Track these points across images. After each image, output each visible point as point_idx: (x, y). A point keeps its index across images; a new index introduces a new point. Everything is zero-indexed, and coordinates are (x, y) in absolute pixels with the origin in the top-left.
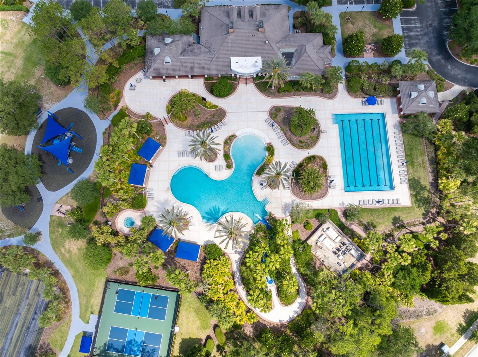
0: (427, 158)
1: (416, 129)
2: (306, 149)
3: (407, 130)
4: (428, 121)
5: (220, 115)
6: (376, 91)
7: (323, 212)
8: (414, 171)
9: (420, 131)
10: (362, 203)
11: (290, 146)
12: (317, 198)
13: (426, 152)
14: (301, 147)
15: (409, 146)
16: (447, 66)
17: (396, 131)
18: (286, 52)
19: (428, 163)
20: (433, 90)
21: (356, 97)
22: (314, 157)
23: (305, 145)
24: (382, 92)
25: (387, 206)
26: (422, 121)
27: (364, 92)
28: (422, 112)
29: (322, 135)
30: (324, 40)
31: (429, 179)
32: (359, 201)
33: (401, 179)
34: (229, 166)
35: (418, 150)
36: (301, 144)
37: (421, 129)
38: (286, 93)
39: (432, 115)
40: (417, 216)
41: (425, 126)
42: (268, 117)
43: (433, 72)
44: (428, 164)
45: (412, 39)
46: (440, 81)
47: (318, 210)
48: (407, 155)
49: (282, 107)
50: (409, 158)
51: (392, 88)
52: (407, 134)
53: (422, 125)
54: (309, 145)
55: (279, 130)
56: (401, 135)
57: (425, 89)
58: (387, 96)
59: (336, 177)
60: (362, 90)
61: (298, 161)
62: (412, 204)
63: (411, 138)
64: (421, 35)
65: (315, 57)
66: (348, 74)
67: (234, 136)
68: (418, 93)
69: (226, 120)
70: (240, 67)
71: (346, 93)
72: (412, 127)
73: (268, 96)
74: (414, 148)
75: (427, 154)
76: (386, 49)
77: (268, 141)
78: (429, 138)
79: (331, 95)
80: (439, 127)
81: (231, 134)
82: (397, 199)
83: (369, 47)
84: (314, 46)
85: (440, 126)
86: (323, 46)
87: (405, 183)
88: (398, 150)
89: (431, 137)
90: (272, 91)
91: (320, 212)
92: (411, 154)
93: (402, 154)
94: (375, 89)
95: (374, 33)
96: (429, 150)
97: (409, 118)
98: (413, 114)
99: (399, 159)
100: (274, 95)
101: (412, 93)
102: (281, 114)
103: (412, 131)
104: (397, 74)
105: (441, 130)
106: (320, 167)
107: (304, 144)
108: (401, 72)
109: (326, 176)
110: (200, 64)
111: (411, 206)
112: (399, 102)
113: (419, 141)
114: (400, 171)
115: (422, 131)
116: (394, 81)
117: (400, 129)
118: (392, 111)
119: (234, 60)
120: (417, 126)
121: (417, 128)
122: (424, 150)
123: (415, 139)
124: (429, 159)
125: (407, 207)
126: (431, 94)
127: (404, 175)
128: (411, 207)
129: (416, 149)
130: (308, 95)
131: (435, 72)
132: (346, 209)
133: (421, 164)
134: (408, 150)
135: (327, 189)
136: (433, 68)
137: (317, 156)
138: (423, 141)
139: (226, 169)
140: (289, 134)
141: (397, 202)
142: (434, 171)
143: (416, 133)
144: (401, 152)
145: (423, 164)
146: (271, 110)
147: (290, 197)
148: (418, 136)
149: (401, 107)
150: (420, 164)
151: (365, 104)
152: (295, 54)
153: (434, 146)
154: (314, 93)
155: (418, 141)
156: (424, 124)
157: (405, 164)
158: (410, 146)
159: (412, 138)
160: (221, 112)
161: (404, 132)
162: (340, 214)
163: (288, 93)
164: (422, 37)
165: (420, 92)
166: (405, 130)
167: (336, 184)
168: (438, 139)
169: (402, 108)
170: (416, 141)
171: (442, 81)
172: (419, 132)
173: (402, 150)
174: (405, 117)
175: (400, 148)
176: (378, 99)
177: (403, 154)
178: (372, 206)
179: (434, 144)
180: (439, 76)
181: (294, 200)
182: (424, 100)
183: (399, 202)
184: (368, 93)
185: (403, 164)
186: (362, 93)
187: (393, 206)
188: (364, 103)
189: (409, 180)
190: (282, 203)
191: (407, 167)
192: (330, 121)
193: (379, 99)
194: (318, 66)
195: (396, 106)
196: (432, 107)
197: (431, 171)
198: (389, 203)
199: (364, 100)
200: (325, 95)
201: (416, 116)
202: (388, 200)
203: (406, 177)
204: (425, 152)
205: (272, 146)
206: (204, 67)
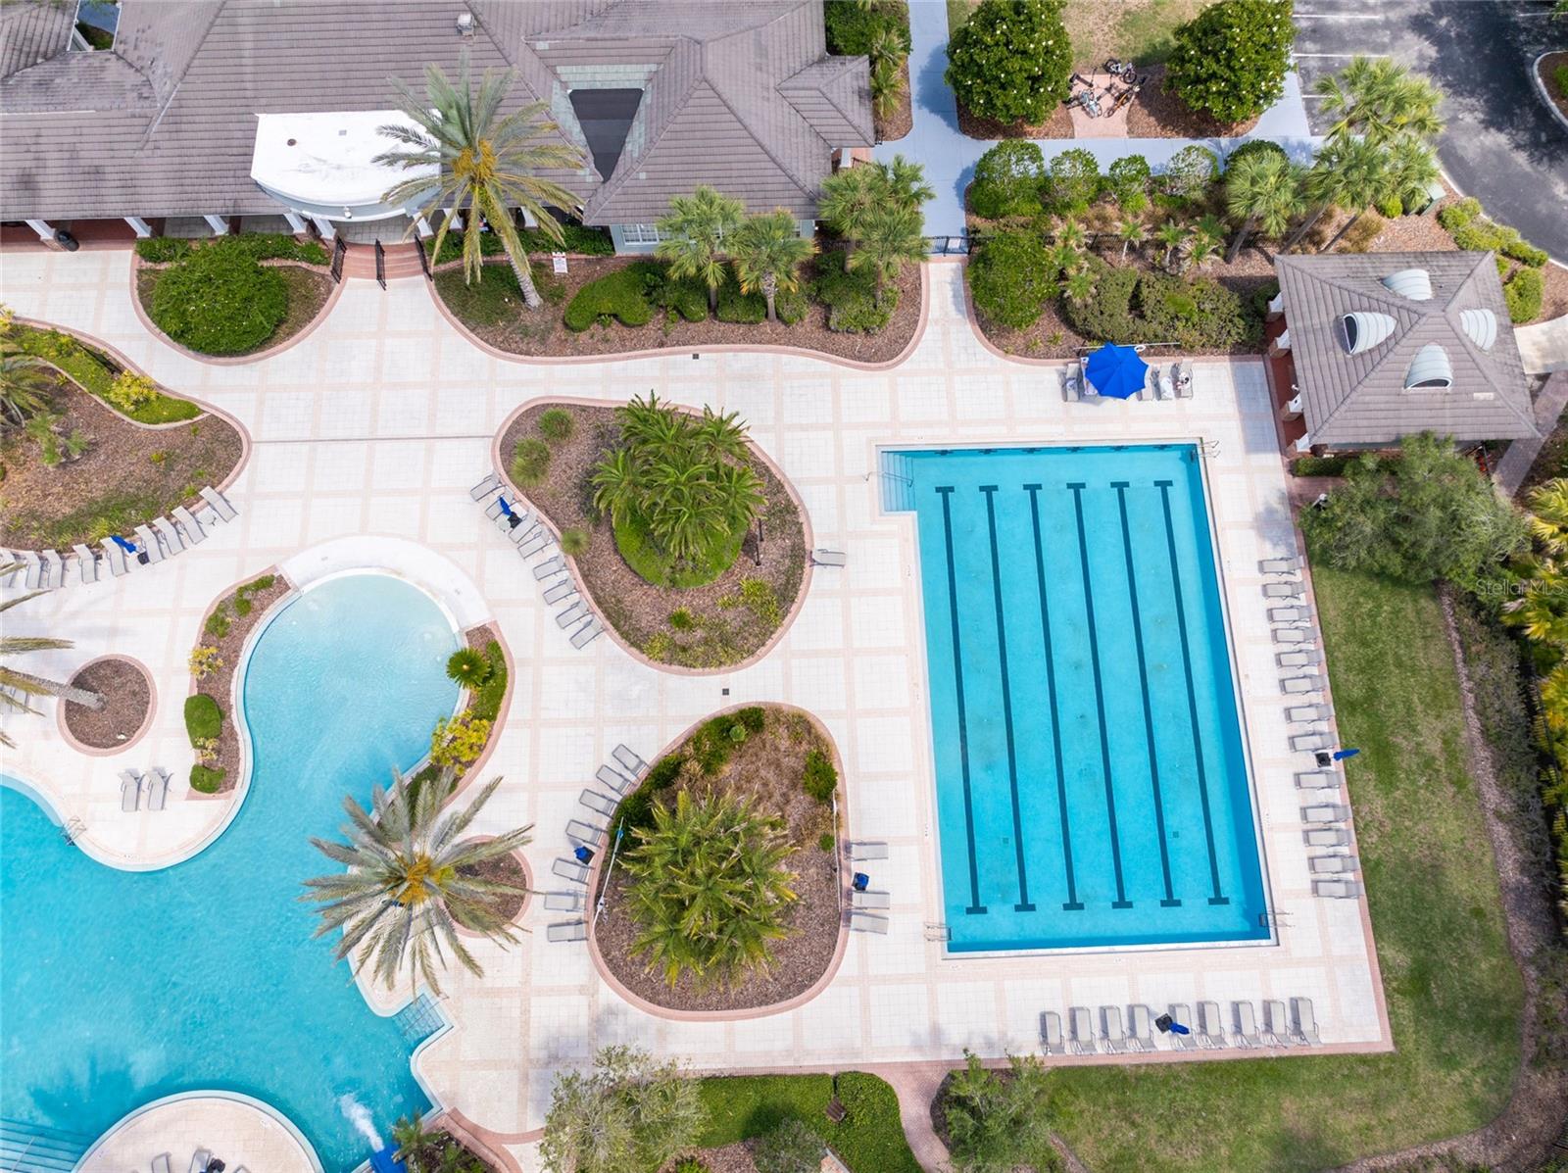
0: (1474, 722)
1: (1396, 543)
2: (704, 665)
3: (1340, 548)
4: (1470, 487)
5: (208, 456)
6: (1142, 316)
7: (794, 1097)
8: (1401, 810)
9: (1424, 554)
10: (1059, 1031)
11: (611, 644)
12: (762, 998)
13: (1466, 685)
14: (679, 655)
15: (1354, 647)
16: (1544, 186)
17: (1269, 551)
18: (598, 86)
19: (1483, 753)
20: (1485, 303)
21: (1028, 351)
22: (753, 719)
23: (706, 642)
24: (1180, 325)
25: (1231, 1048)
26: (1433, 490)
27: (1070, 324)
28: (1424, 436)
29: (817, 581)
30: (828, 29)
31: (1496, 862)
32: (1043, 1017)
33: (1312, 859)
34: (208, 779)
35: (1414, 671)
36: (680, 637)
37: (1430, 544)
38: (614, 331)
39: (1488, 452)
40: (1435, 1123)
41: (1454, 521)
42: (490, 470)
43: (1474, 214)
44: (1481, 763)
45: (1343, 45)
46: (1518, 265)
47: (766, 1080)
48: (1345, 706)
49: (584, 409)
50: (1360, 720)
51: (1236, 300)
52: (1343, 569)
53: (1434, 514)
54: (726, 641)
55: (554, 550)
56: (1301, 576)
57: (1437, 296)
58: (1212, 346)
59: (892, 850)
60: (1062, 308)
61: (654, 745)
62: (1397, 1032)
63: (1364, 593)
64: (1387, 24)
65: (766, 117)
66: (978, 222)
67: (269, 585)
68: (1399, 321)
69: (237, 486)
70: (306, 169)
71: (965, 333)
72: (1368, 528)
73: (506, 346)
74: (1390, 659)
75: (1470, 699)
76: (1198, 80)
77: (477, 618)
78: (1483, 597)
79: (878, 340)
80: (1546, 529)
81: (251, 573)
82: (1295, 1004)
83: (1102, 81)
84: (762, 50)
85: (1546, 519)
86: (821, 61)
87: (1340, 889)
88: (1287, 673)
89: (1491, 590)
90: (526, 318)
91: (775, 1098)
92: (1372, 694)
93: (1317, 698)
94: (1136, 304)
95: (1127, 12)
96: (1480, 670)
97: (1348, 470)
98: (1375, 447)
99: (1296, 729)
100: (543, 341)
101: (1360, 318)
102: (574, 455)
103: (1370, 551)
104: (1259, 209)
105: (1555, 544)
106: (794, 786)
107: (700, 633)
108: (1286, 196)
109: (827, 843)
110: (73, 153)
111: (1388, 1047)
112: (1283, 379)
113: (1418, 612)
114: (1304, 810)
115: (1436, 551)
116: (1251, 266)
117: (1296, 541)
118: (1244, 429)
119: (272, 128)
120: (1403, 520)
121: (1402, 534)
122: (1454, 672)
123: (1390, 602)
124: (1485, 731)
125: (1363, 1060)
126: (1481, 326)
127: (1331, 837)
128: (1391, 1057)
129: (1399, 664)
130: (744, 339)
131: (1484, 217)
132: (951, 1076)
133: (1440, 763)
134: (1348, 669)
135: (833, 935)
136: (1469, 192)
137: (777, 711)
138: (1438, 612)
139: (190, 797)
140: (612, 570)
141: (1296, 1022)
142: (1524, 808)
143: (1395, 563)
144: (1306, 684)
145: (1449, 763)
146: (516, 427)
147: (582, 990)
148: (1407, 584)
149: (1294, 406)
150: (1428, 763)
151: (1081, 395)
152: (647, 100)
153: (1511, 646)
154: (781, 327)
155: (1412, 616)
156: (1444, 507)
157: (1336, 766)
158: (1364, 644)
159: (1376, 599)
160: (215, 439)
161: (1318, 558)
162: (913, 1111)
163: (625, 332)
164: (1395, 38)
165: (1408, 313)
166: (1324, 550)
167: (893, 900)
168: (1541, 603)
169: (1301, 417)
170: (1396, 612)
171: (1524, 261)
172: (1415, 557)
173: (1314, 671)
174: (1326, 467)
175: (1301, 659)
176: (1153, 364)
177: (1323, 697)
178: (1129, 1055)
179: (1515, 632)
180: (1507, 236)
181: (611, 1012)
182: (1436, 362)
183: (1306, 1026)
184: (1097, 330)
185: (1323, 759)
186: (1062, 332)
187: (1267, 1047)
188: (1074, 387)
189: (1370, 868)
190: (525, 1033)
191: (1349, 781)
192: (867, 495)
193: (1159, 366)
194: (786, 162)
195: (1264, 403)
196: (1487, 405)
197: (1507, 807)
198: (1238, 1029)
199: (1073, 368)
200: (842, 340)
201: (1391, 466)
202: (1236, 1008)
203: (1345, 850)
204: (1457, 686)
205: (495, 649)
206: (97, 172)
